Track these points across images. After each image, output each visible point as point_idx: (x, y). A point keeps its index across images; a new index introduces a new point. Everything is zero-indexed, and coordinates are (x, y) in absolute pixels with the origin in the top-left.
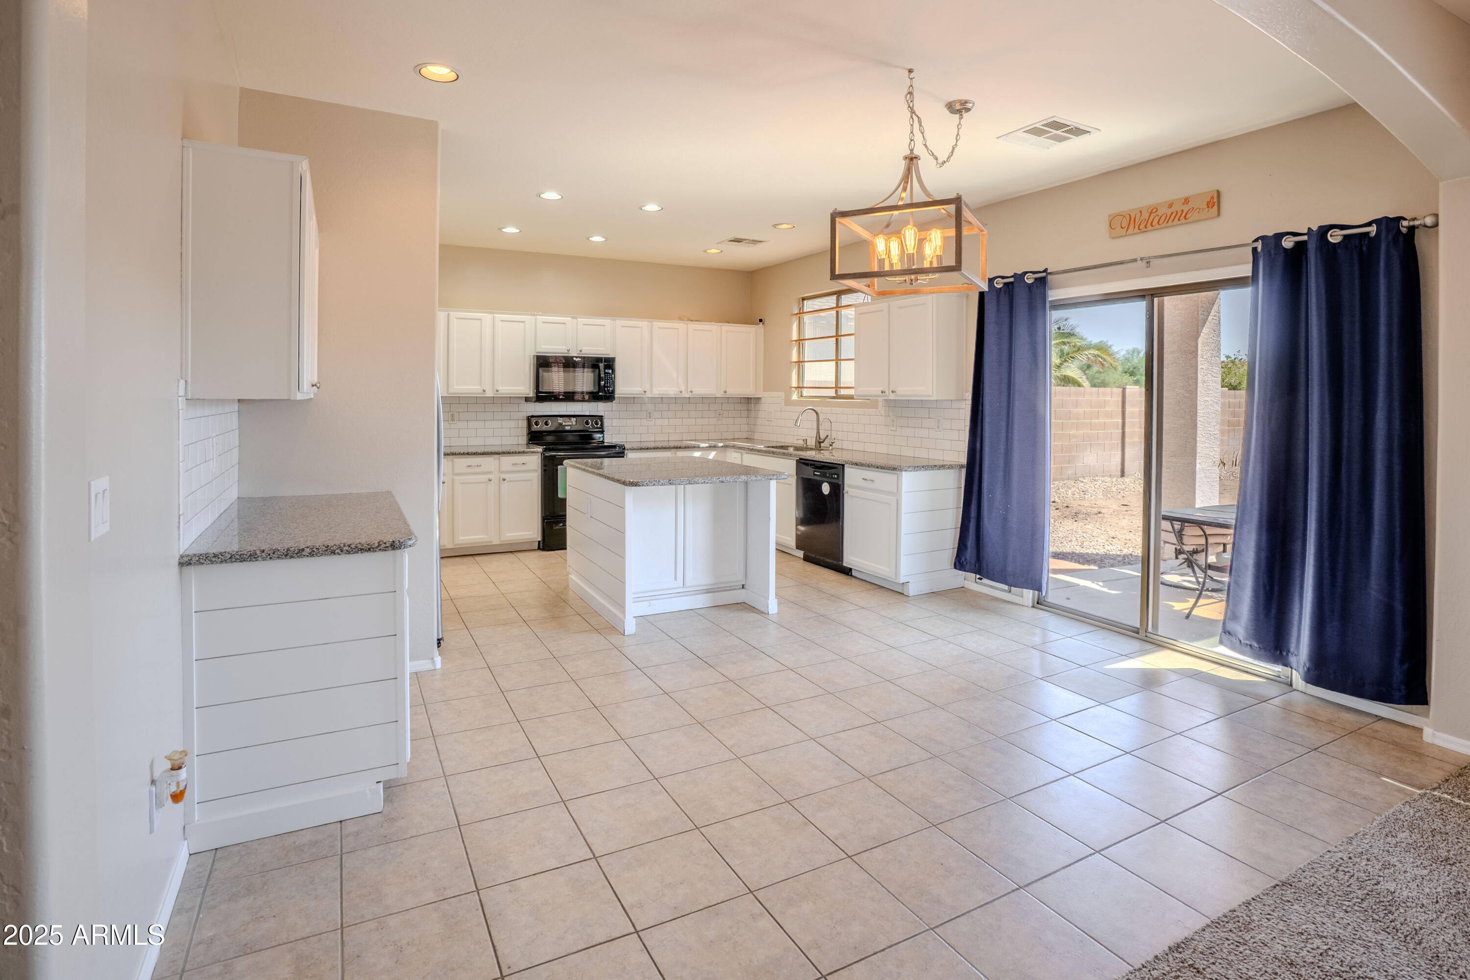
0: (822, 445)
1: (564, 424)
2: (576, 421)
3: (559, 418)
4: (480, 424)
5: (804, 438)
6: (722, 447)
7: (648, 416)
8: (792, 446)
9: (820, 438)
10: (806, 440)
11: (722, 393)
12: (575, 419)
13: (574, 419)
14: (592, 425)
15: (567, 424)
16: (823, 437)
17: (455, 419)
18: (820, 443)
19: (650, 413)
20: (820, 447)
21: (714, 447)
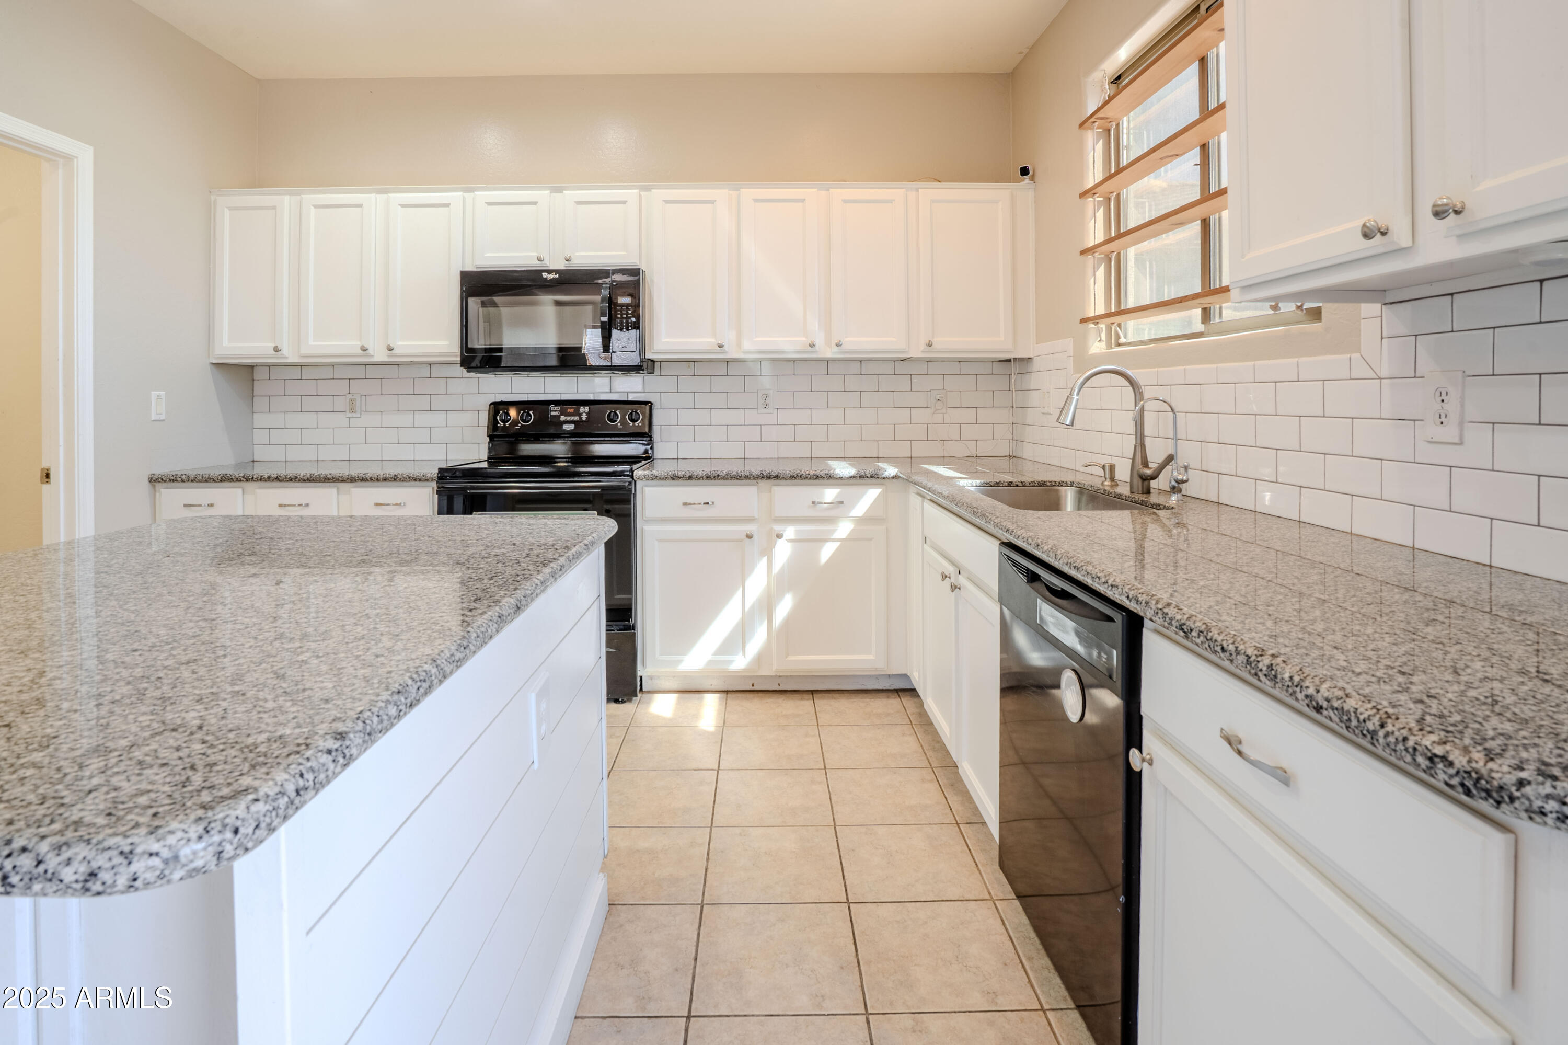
0: (1153, 484)
1: (563, 418)
2: (588, 414)
3: (552, 407)
4: (406, 419)
5: (1107, 461)
6: (896, 477)
7: (761, 402)
8: (1072, 484)
9: (1146, 464)
10: (1112, 468)
11: (923, 347)
12: (587, 409)
13: (584, 410)
14: (623, 422)
15: (569, 418)
16: (1155, 457)
17: (358, 409)
18: (1146, 479)
19: (765, 398)
20: (1148, 492)
21: (875, 477)
